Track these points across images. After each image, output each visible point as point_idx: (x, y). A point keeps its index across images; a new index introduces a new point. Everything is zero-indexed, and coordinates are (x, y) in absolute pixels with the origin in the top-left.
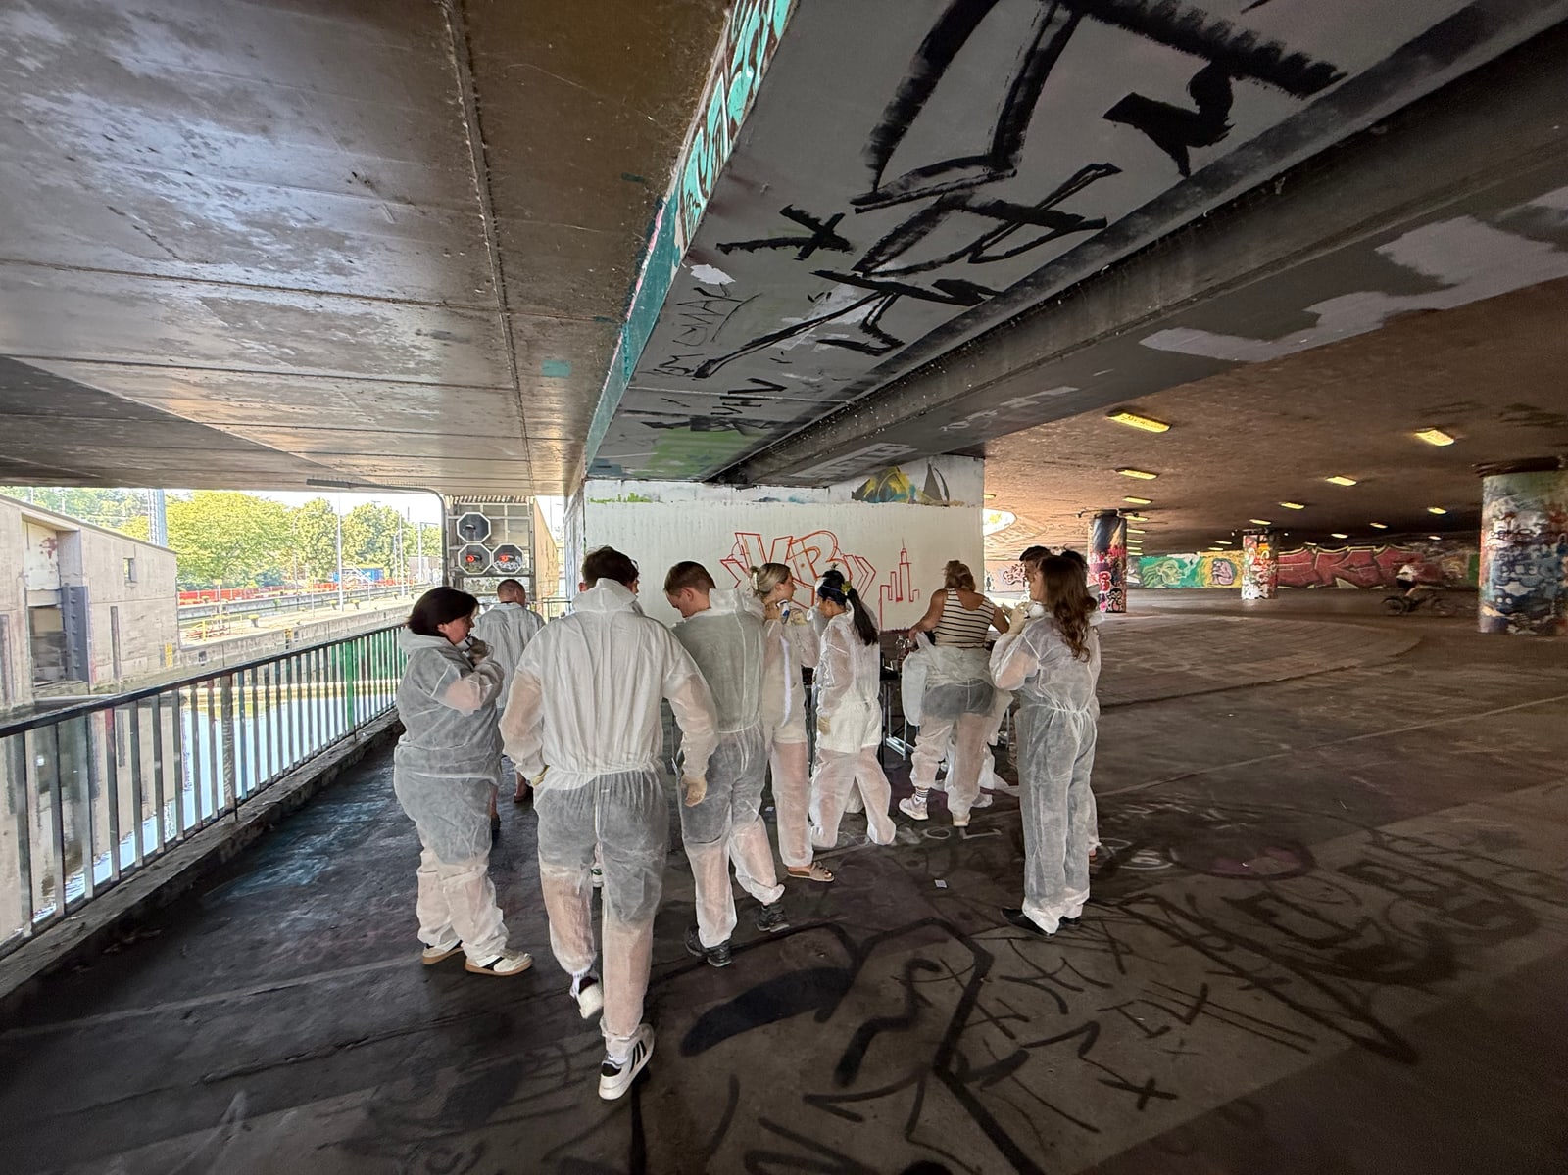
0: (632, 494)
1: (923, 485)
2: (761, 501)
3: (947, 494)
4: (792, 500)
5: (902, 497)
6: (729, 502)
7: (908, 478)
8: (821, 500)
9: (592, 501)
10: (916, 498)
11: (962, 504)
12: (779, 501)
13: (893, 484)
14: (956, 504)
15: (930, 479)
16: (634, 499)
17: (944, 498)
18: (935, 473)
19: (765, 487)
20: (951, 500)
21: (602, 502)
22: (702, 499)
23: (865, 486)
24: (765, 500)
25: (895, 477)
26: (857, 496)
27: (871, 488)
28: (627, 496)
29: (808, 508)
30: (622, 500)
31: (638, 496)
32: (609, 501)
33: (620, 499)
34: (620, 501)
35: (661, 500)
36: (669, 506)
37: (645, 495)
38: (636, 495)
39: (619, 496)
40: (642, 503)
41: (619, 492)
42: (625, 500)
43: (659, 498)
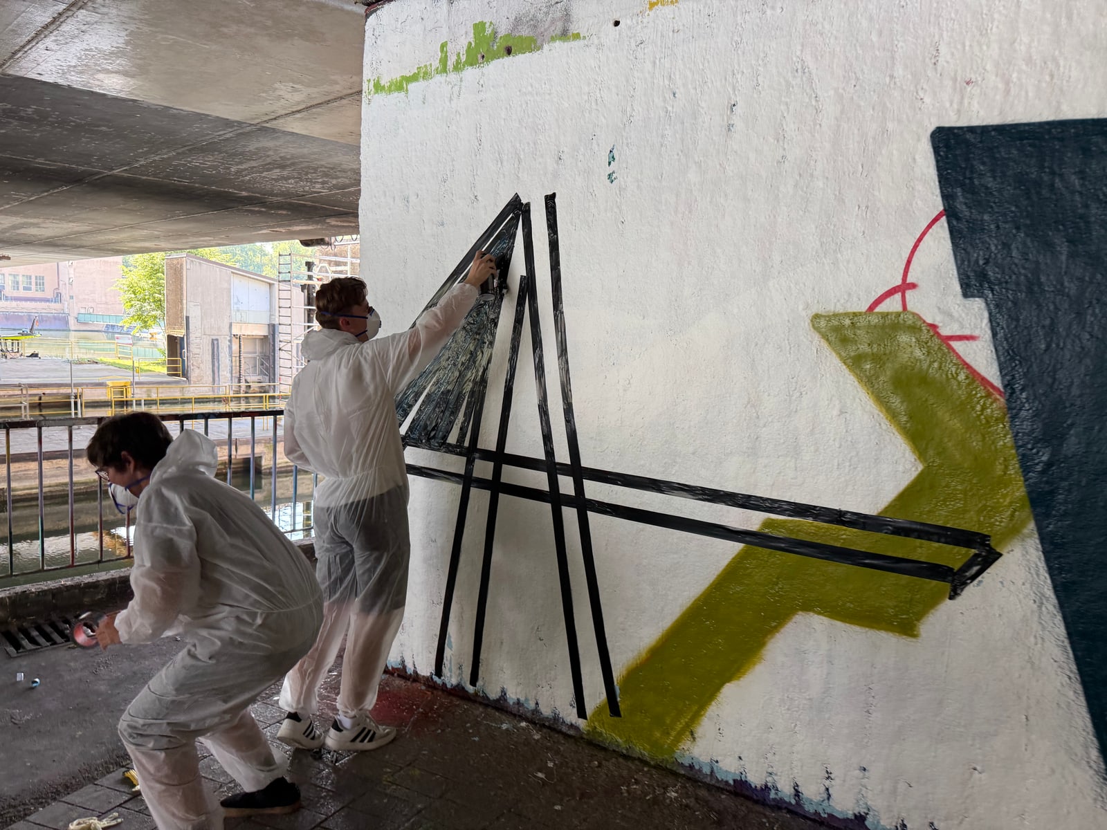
0: (479, 28)
9: (379, 87)
16: (483, 46)
21: (399, 87)
28: (463, 43)
30: (450, 64)
31: (495, 33)
32: (414, 78)
33: (444, 61)
34: (444, 70)
35: (574, 29)
36: (600, 47)
37: (518, 21)
38: (489, 31)
39: (443, 46)
40: (507, 60)
41: (445, 30)
42: (458, 62)
43: (567, 17)
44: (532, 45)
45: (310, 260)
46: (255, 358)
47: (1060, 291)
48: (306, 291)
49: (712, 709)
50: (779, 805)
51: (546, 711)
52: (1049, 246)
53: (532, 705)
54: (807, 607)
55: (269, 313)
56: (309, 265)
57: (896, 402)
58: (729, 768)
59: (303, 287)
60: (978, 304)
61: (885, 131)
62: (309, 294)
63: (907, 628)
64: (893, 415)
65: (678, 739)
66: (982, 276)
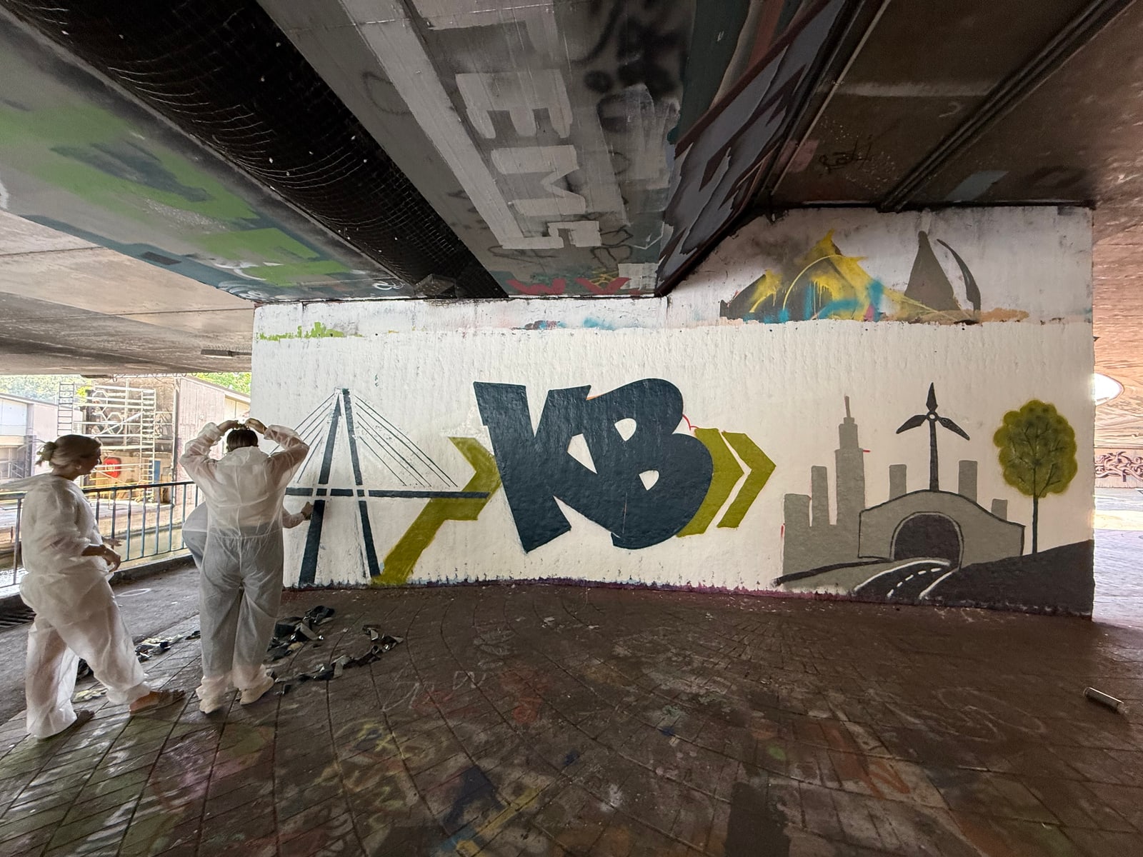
0: (317, 324)
1: (905, 277)
2: (528, 327)
3: (973, 294)
4: (589, 323)
5: (848, 306)
6: (471, 331)
7: (863, 265)
8: (649, 321)
9: (262, 337)
10: (884, 308)
11: (1020, 316)
12: (563, 326)
13: (823, 282)
14: (1002, 316)
15: (926, 265)
16: (320, 331)
17: (966, 306)
18: (938, 251)
19: (537, 303)
20: (986, 308)
21: (275, 339)
22: (425, 328)
23: (752, 288)
24: (537, 325)
25: (829, 266)
26: (732, 310)
27: (767, 291)
28: (309, 328)
29: (624, 337)
30: (303, 335)
31: (325, 328)
32: (284, 337)
33: (300, 333)
34: (300, 336)
35: (359, 333)
36: (371, 341)
37: (336, 326)
38: (322, 326)
39: (299, 328)
40: (331, 338)
41: (300, 321)
42: (307, 335)
43: (357, 329)
44: (342, 335)
45: (90, 389)
46: (6, 464)
47: (503, 425)
48: (85, 411)
49: (419, 560)
50: (443, 585)
51: (352, 583)
52: (501, 414)
53: (346, 582)
54: (447, 519)
55: (25, 427)
56: (89, 393)
57: (469, 455)
58: (425, 579)
59: (82, 409)
60: (487, 427)
61: (462, 381)
62: (87, 413)
63: (475, 518)
64: (468, 458)
65: (407, 574)
66: (487, 421)
